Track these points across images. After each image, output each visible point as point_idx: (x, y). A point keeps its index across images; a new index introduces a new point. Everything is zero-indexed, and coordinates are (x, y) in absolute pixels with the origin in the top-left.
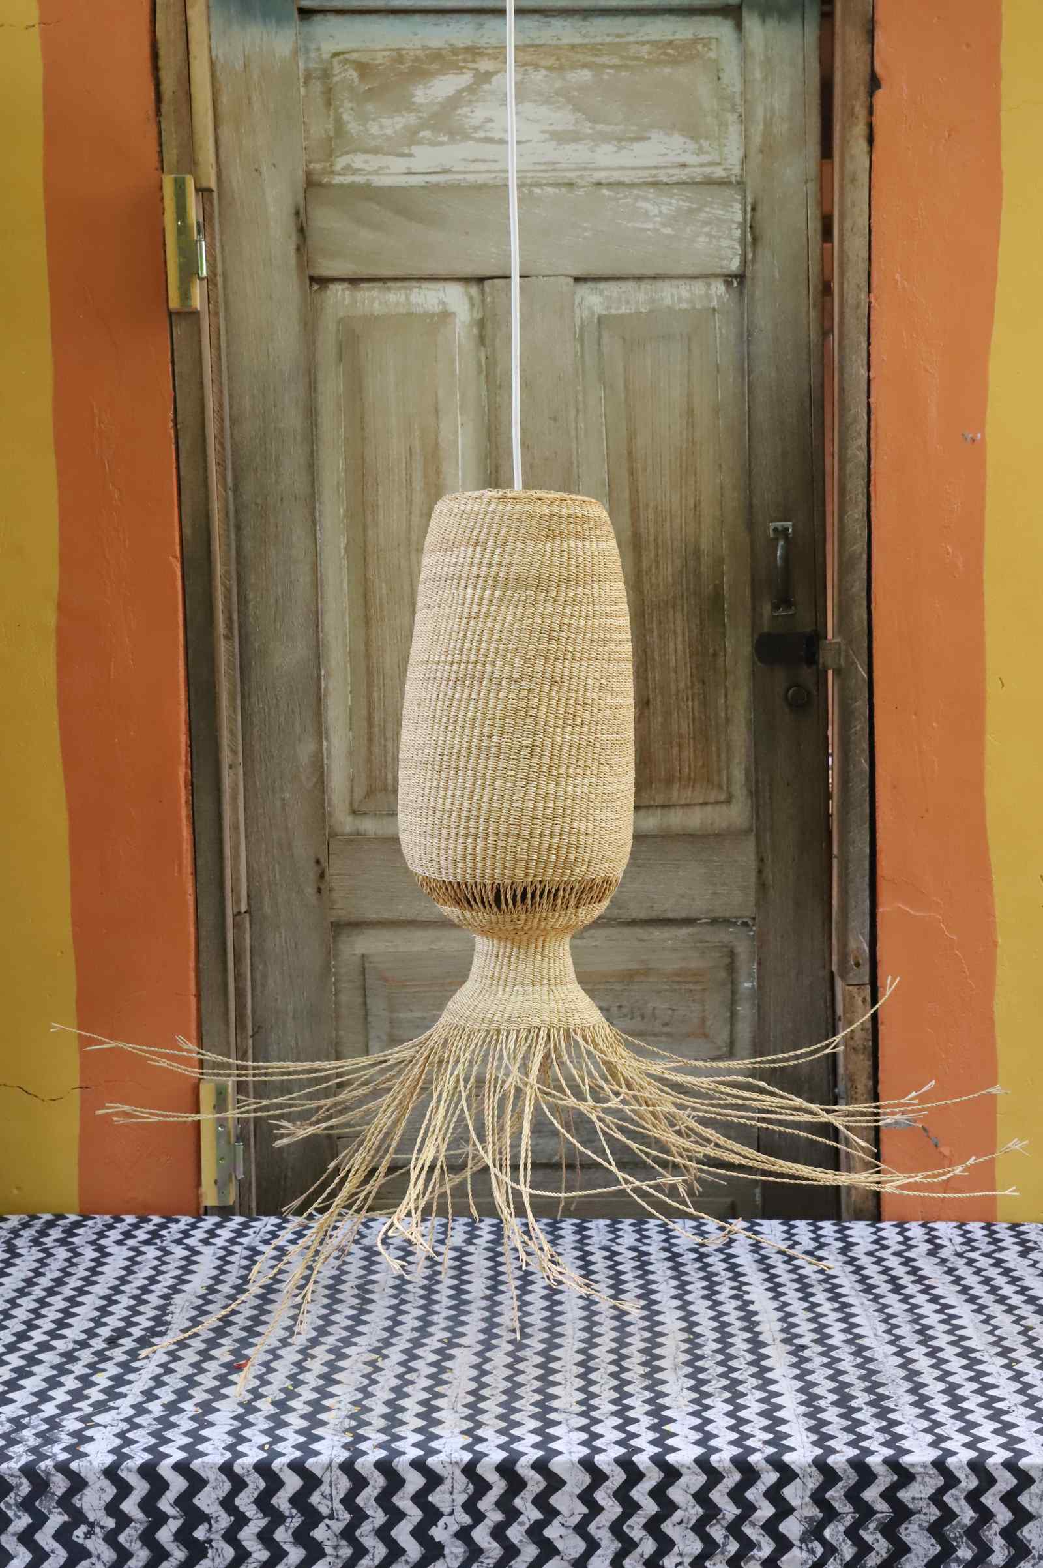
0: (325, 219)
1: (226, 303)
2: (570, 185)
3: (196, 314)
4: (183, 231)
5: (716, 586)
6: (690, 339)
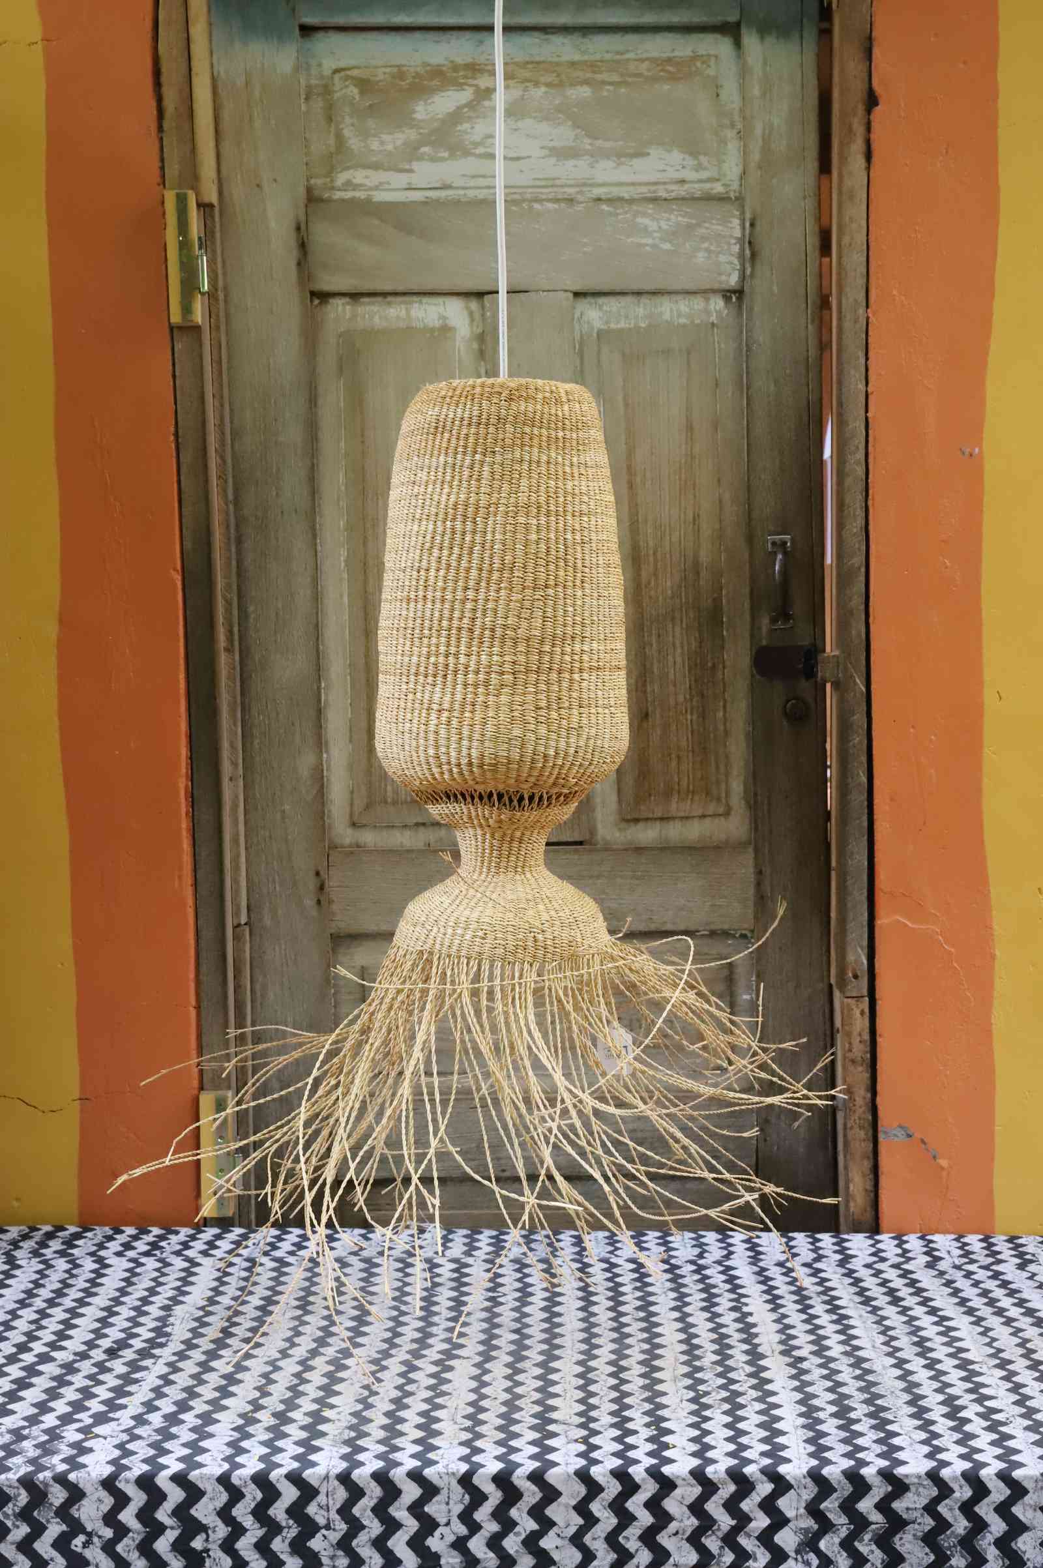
0: (325, 234)
1: (227, 316)
2: (570, 201)
3: (197, 329)
4: (184, 246)
5: (714, 600)
6: (689, 353)
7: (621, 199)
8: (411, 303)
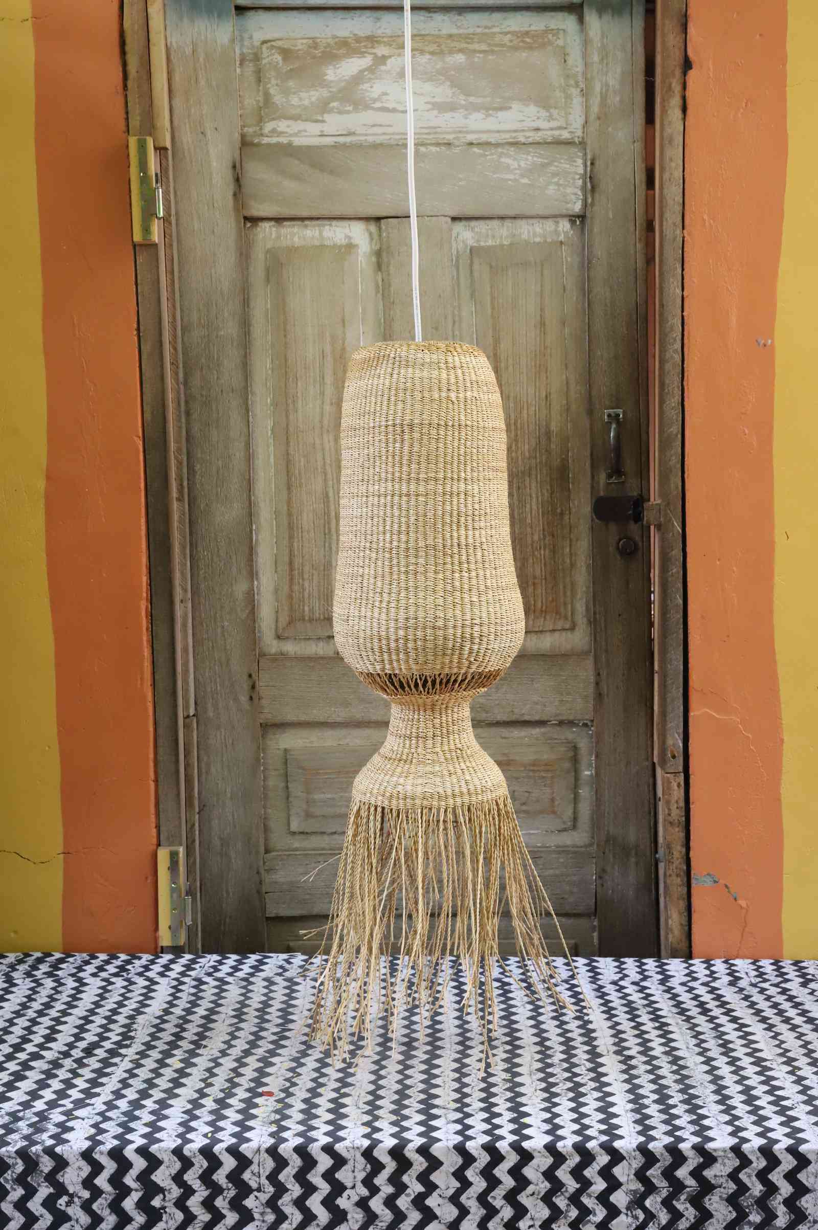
0: (256, 171)
1: (179, 237)
2: (449, 144)
3: (154, 246)
4: (144, 181)
5: (562, 460)
6: (542, 266)
7: (488, 144)
8: (324, 226)
